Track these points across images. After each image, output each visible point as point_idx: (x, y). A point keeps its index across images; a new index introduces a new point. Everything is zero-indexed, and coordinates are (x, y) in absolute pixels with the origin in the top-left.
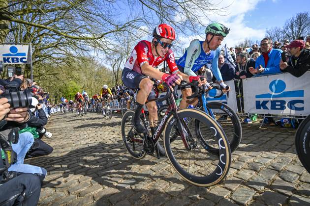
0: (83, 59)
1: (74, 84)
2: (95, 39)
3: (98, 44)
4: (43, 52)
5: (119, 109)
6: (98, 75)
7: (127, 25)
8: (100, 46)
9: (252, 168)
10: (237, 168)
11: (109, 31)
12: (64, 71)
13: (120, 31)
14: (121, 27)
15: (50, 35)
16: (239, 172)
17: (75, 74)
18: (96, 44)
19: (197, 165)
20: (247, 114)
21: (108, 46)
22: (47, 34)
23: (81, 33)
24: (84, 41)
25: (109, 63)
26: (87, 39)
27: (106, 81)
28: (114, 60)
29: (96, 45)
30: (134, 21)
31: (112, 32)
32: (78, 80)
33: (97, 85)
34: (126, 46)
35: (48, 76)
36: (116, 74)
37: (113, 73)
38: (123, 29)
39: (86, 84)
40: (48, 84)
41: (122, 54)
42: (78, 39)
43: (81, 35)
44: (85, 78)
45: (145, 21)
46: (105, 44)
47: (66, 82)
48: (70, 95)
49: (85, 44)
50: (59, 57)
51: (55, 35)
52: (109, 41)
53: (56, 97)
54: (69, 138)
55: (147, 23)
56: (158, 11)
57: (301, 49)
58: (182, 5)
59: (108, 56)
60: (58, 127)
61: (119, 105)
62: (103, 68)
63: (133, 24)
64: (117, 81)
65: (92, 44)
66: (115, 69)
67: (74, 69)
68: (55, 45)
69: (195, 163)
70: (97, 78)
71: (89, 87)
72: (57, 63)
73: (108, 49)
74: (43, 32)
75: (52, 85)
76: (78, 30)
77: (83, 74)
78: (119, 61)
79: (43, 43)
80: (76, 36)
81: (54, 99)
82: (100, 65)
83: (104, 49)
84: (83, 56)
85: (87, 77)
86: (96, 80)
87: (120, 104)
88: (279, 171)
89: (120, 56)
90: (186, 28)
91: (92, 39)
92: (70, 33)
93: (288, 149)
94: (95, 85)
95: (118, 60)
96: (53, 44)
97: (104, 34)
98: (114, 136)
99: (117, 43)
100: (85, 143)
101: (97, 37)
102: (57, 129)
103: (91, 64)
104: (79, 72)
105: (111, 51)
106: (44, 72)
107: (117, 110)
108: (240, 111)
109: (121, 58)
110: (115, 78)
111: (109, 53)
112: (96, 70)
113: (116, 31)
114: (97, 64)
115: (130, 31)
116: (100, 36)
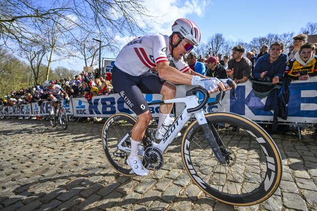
3: (6, 28)
5: (39, 115)
7: (52, 11)
9: (180, 167)
13: (42, 18)
27: (20, 78)
28: (32, 53)
30: (62, 9)
31: (29, 16)
36: (36, 70)
37: (30, 68)
46: (19, 31)
61: (39, 110)
63: (60, 13)
64: (36, 79)
66: (33, 64)
70: (5, 74)
73: (23, 37)
78: (41, 55)
82: (10, 56)
83: (16, 36)
87: (42, 109)
88: (199, 167)
90: (124, 28)
93: (207, 147)
95: (39, 53)
99: (38, 32)
101: (5, 19)
105: (27, 40)
107: (37, 117)
109: (44, 51)
110: (33, 76)
111: (26, 43)
112: (2, 62)
113: (35, 17)
114: (5, 55)
115: (56, 21)
116: (11, 19)
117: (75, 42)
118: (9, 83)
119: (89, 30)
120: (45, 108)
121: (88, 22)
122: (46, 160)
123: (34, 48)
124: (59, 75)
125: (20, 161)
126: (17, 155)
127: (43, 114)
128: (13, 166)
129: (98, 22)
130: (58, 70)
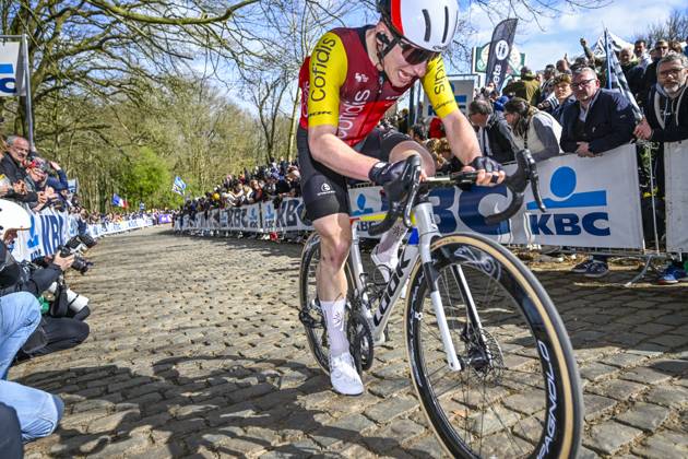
0: (175, 84)
1: (152, 157)
2: (209, 22)
4: (66, 65)
6: (218, 129)
8: (222, 43)
10: (643, 426)
12: (124, 118)
15: (82, 14)
16: (650, 440)
17: (152, 126)
18: (212, 39)
19: (509, 408)
20: (674, 254)
22: (74, 13)
23: (169, 6)
25: (248, 96)
26: (185, 23)
29: (211, 42)
32: (162, 146)
33: (214, 160)
34: (298, 44)
35: (79, 134)
39: (184, 157)
40: (80, 157)
41: (284, 67)
42: (161, 23)
43: (169, 13)
44: (180, 138)
47: (129, 150)
48: (141, 189)
49: (181, 38)
50: (109, 76)
51: (96, 13)
52: (248, 27)
53: (102, 193)
54: (132, 310)
59: (247, 74)
60: (104, 278)
62: (232, 110)
65: (201, 39)
67: (150, 112)
68: (96, 43)
69: (502, 403)
71: (193, 165)
72: (104, 95)
74: (64, 7)
75: (91, 158)
77: (175, 128)
79: (64, 37)
80: (153, 15)
81: (97, 199)
84: (174, 74)
85: (186, 136)
86: (212, 145)
89: (279, 73)
91: (198, 23)
92: (139, 5)
94: (208, 161)
96: (91, 40)
97: (235, 8)
100: (175, 326)
102: (102, 282)
103: (196, 98)
104: (163, 119)
106: (68, 122)
108: (650, 245)
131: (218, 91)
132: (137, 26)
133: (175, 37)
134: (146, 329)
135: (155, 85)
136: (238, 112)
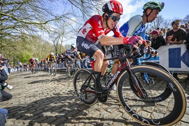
0: (33, 37)
1: (27, 53)
3: (43, 27)
4: (4, 31)
5: (58, 68)
6: (44, 47)
7: (63, 16)
8: (44, 28)
11: (51, 19)
12: (20, 44)
13: (58, 20)
14: (59, 17)
15: (9, 20)
17: (28, 46)
18: (42, 28)
21: (50, 29)
22: (7, 19)
23: (32, 20)
24: (34, 25)
25: (51, 40)
26: (36, 24)
27: (50, 51)
28: (54, 38)
30: (67, 14)
31: (53, 20)
32: (30, 50)
33: (43, 53)
34: (62, 30)
35: (8, 47)
36: (56, 47)
37: (54, 46)
38: (60, 19)
39: (36, 53)
40: (8, 53)
41: (59, 34)
42: (30, 23)
43: (32, 21)
44: (35, 49)
45: (74, 15)
46: (49, 28)
47: (22, 51)
48: (25, 60)
49: (35, 27)
50: (16, 35)
51: (13, 20)
52: (51, 25)
53: (14, 61)
54: (24, 88)
55: (75, 16)
56: (82, 9)
57: (157, 35)
58: (96, 6)
59: (50, 35)
60: (16, 81)
61: (58, 66)
62: (47, 43)
63: (66, 16)
64: (56, 51)
65: (40, 27)
66: (55, 43)
67: (27, 43)
68: (13, 27)
70: (43, 49)
71: (38, 55)
72: (15, 39)
73: (50, 31)
74: (4, 18)
75: (11, 53)
76: (30, 18)
77: (33, 47)
78: (58, 39)
79: (4, 25)
80: (28, 21)
81: (13, 63)
82: (45, 40)
83: (47, 31)
84: (33, 35)
85: (36, 48)
86: (42, 50)
87: (59, 65)
89: (58, 35)
91: (39, 24)
92: (24, 19)
94: (42, 54)
95: (57, 38)
96: (11, 26)
97: (48, 21)
98: (55, 85)
99: (56, 27)
100: (35, 90)
101: (43, 23)
102: (15, 82)
103: (39, 40)
104: (31, 45)
105: (52, 32)
106: (5, 45)
107: (57, 69)
109: (59, 37)
110: (55, 49)
111: (51, 33)
112: (42, 44)
113: (55, 20)
114: (43, 40)
115: (64, 20)
116: (45, 23)
117: (74, 30)
118: (45, 54)
119: (80, 23)
120: (60, 65)
121: (80, 19)
122: (61, 91)
123: (55, 35)
124: (66, 48)
125: (50, 90)
126: (49, 88)
127: (59, 68)
128: (47, 93)
129: (85, 18)
130: (66, 46)
131: (44, 39)
132: (24, 24)
133: (33, 26)
134: (28, 92)
135: (28, 37)
136: (49, 43)
